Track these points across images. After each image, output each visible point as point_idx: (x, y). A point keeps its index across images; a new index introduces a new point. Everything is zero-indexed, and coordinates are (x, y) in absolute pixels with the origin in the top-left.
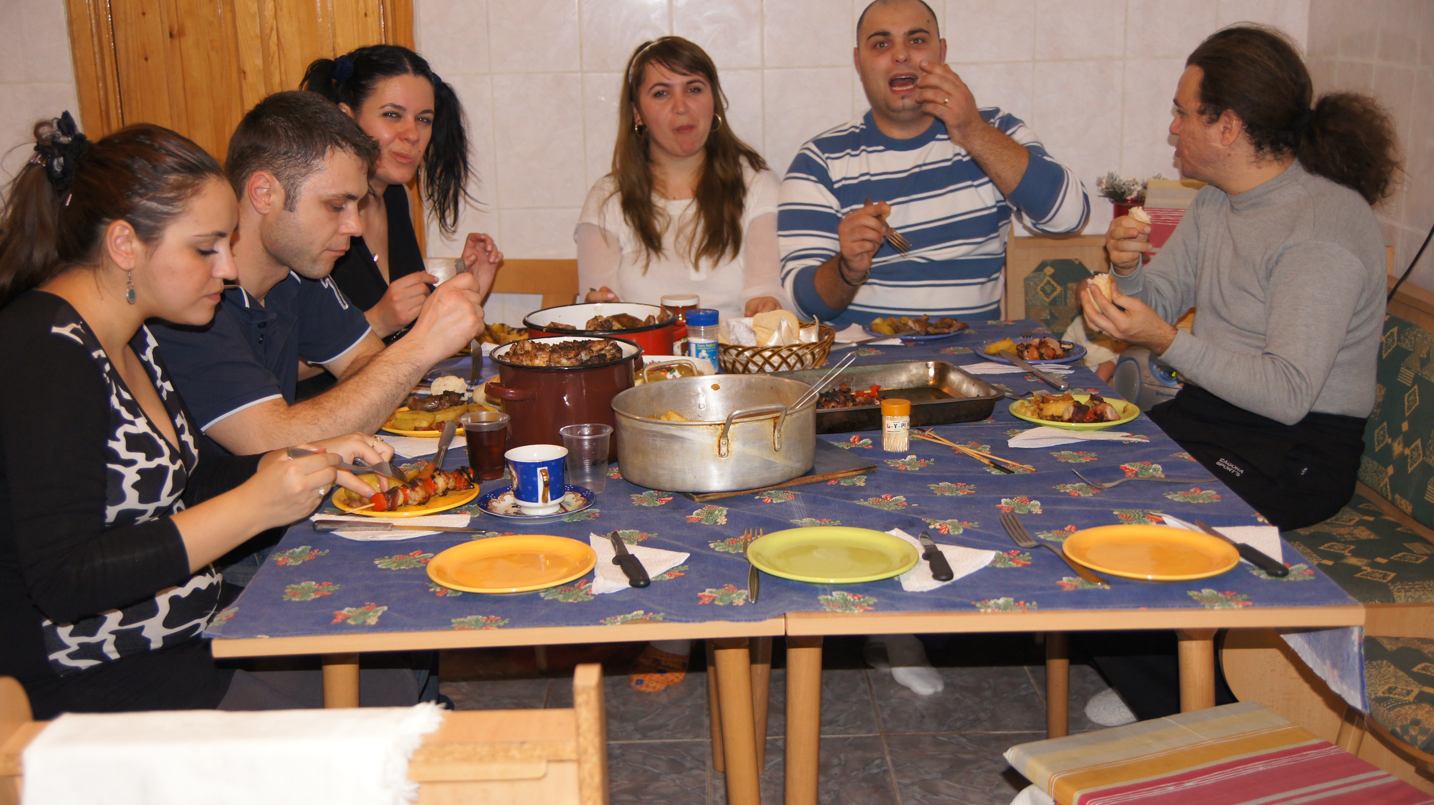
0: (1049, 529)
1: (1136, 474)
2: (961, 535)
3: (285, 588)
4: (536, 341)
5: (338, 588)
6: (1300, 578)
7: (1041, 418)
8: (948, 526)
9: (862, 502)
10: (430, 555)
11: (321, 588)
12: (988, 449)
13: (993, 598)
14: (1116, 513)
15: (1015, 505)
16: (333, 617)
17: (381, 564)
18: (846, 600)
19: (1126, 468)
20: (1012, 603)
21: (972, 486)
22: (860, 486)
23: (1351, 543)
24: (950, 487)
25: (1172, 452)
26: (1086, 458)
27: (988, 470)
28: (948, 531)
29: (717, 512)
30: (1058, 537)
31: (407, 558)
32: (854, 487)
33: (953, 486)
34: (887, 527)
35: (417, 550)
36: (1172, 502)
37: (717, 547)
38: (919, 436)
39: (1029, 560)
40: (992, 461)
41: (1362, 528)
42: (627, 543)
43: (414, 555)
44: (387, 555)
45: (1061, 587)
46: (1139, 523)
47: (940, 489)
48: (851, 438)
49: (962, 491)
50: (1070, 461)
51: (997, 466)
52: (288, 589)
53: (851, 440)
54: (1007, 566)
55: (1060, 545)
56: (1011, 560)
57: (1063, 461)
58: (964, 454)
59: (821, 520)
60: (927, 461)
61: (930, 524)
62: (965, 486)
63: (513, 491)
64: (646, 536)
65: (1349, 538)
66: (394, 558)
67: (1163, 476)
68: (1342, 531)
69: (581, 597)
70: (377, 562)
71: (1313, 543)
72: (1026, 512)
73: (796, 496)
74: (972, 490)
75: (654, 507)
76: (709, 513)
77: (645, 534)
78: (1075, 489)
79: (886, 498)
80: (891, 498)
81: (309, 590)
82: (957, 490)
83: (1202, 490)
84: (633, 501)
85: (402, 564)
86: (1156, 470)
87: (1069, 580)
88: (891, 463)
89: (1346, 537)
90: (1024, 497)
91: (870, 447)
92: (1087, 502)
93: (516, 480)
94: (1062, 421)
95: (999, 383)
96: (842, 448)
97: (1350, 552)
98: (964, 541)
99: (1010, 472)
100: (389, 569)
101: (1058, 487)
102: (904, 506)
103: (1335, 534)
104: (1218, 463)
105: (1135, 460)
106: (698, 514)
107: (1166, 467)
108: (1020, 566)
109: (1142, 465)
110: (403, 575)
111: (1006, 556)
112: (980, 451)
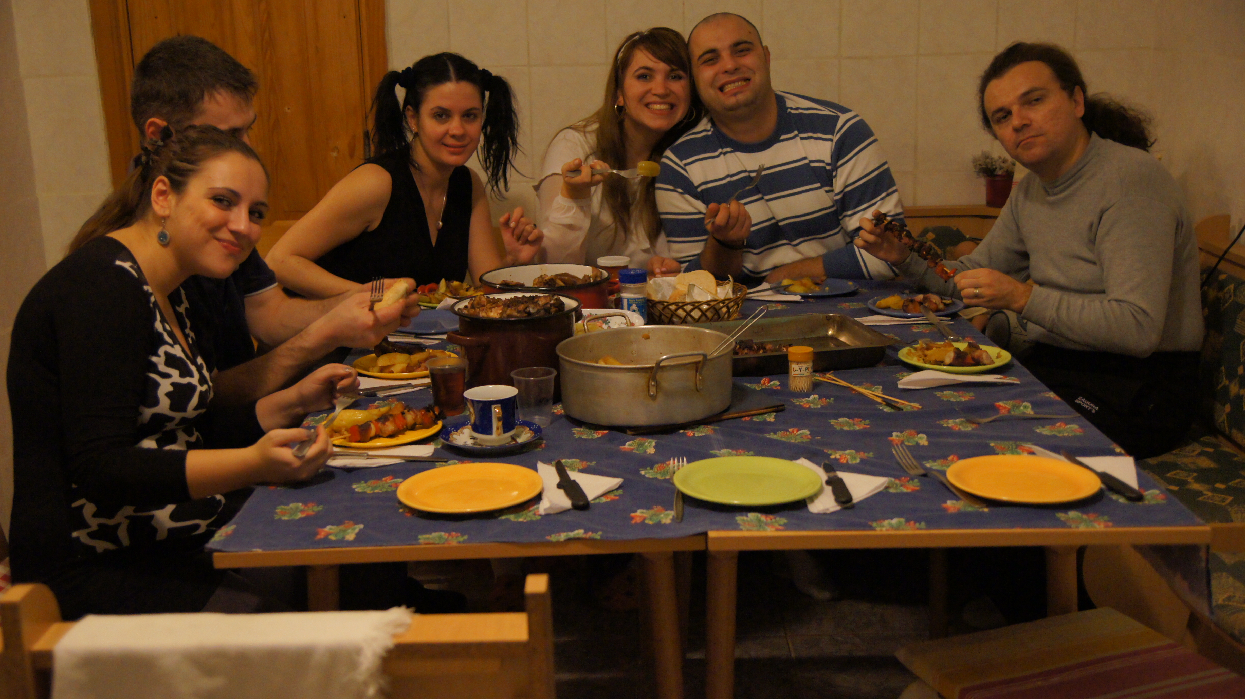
0: (934, 459)
1: (1009, 411)
2: (859, 464)
3: (275, 509)
4: (491, 296)
5: (321, 509)
6: (1153, 502)
7: (925, 363)
8: (846, 456)
9: (772, 436)
10: (400, 480)
11: (306, 508)
12: (880, 390)
13: (887, 519)
14: (992, 444)
15: (905, 438)
16: (317, 534)
17: (358, 488)
18: (760, 521)
19: (1000, 406)
20: (904, 523)
21: (867, 422)
22: (770, 422)
23: (1194, 471)
24: (848, 422)
25: (1040, 392)
26: (965, 397)
27: (881, 408)
28: (847, 461)
29: (647, 444)
30: (942, 466)
31: (380, 483)
32: (765, 422)
33: (851, 421)
34: (793, 457)
35: (388, 475)
36: (1040, 435)
37: (647, 473)
38: (820, 379)
39: (918, 486)
40: (884, 400)
41: (1203, 458)
42: (570, 470)
43: (386, 480)
44: (362, 480)
45: (946, 510)
46: (1012, 453)
47: (841, 424)
48: (761, 380)
49: (859, 425)
50: (952, 400)
51: (889, 404)
52: (279, 510)
53: (762, 382)
54: (899, 491)
55: (944, 473)
56: (902, 486)
57: (945, 399)
58: (861, 394)
59: (737, 451)
60: (828, 400)
61: (831, 455)
62: (861, 421)
63: (470, 425)
64: (585, 464)
65: (1192, 467)
66: (369, 483)
67: (1032, 413)
68: (1186, 460)
69: (530, 517)
70: (354, 486)
71: (1162, 470)
72: (914, 444)
73: (715, 430)
74: (867, 425)
75: (592, 440)
76: (640, 445)
77: (585, 463)
78: (956, 424)
79: (793, 432)
80: (798, 431)
81: (297, 510)
82: (854, 425)
83: (1066, 424)
84: (574, 434)
85: (376, 488)
86: (1027, 409)
87: (953, 504)
88: (797, 402)
89: (1189, 465)
90: (913, 431)
91: (779, 388)
92: (966, 435)
93: (474, 416)
94: (944, 365)
95: (888, 333)
96: (755, 389)
97: (1193, 479)
98: (861, 469)
99: (900, 409)
100: (365, 493)
101: (942, 422)
102: (808, 438)
103: (1180, 463)
104: (1077, 401)
105: (1008, 399)
106: (630, 445)
107: (1035, 405)
108: (909, 490)
109: (1014, 404)
110: (376, 497)
111: (897, 482)
112: (874, 391)
